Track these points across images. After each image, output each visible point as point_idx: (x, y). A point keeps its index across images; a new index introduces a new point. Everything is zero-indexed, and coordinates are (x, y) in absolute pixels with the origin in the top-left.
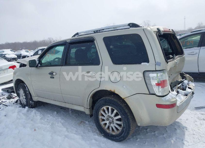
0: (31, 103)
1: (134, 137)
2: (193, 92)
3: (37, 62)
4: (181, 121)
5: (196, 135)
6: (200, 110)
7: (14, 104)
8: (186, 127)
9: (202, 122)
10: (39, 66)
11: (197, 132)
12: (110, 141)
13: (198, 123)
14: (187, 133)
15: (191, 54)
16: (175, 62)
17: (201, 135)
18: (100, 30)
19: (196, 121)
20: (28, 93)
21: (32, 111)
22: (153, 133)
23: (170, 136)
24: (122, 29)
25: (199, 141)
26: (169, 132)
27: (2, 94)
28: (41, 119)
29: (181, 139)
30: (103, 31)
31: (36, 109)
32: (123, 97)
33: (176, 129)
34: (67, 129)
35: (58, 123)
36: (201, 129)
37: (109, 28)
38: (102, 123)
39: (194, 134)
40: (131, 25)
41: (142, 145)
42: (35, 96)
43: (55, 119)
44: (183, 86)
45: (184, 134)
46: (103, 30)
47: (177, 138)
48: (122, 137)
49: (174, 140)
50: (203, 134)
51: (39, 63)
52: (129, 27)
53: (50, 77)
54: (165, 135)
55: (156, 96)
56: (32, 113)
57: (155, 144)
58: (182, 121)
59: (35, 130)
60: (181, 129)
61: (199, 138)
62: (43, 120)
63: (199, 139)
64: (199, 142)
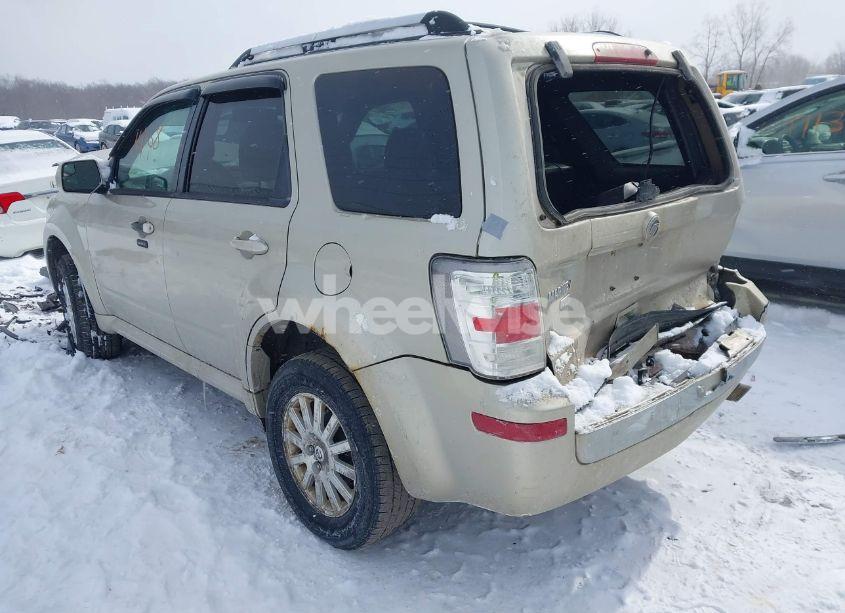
0: (96, 339)
1: (425, 537)
2: (723, 372)
3: (106, 173)
4: (673, 495)
5: (704, 569)
6: (793, 454)
7: (49, 333)
8: (675, 527)
9: (773, 511)
10: (112, 191)
11: (714, 557)
12: (312, 539)
13: (747, 516)
14: (665, 553)
15: (838, 181)
16: (647, 216)
17: (726, 575)
18: (321, 42)
19: (744, 505)
20: (83, 299)
21: (98, 370)
22: (514, 532)
23: (580, 557)
24: (397, 41)
25: (701, 600)
26: (586, 535)
27: (39, 290)
28: (109, 408)
29: (621, 577)
30: (332, 45)
31: (118, 363)
32: (351, 362)
33: (624, 528)
34: (178, 462)
35: (161, 434)
36: (740, 546)
37: (356, 35)
38: (294, 461)
39: (693, 566)
40: (432, 22)
41: (439, 578)
42: (103, 312)
43: (160, 414)
44: (705, 333)
45: (650, 558)
46: (333, 40)
47: (605, 570)
48: (349, 534)
49: (588, 576)
50: (739, 570)
51: (111, 180)
52: (422, 30)
53: (139, 240)
54: (558, 551)
55: (478, 378)
56: (92, 377)
57: (493, 584)
58: (676, 493)
59: (62, 451)
60: (650, 532)
61: (706, 587)
62: (115, 415)
63: (704, 590)
64: (699, 606)
